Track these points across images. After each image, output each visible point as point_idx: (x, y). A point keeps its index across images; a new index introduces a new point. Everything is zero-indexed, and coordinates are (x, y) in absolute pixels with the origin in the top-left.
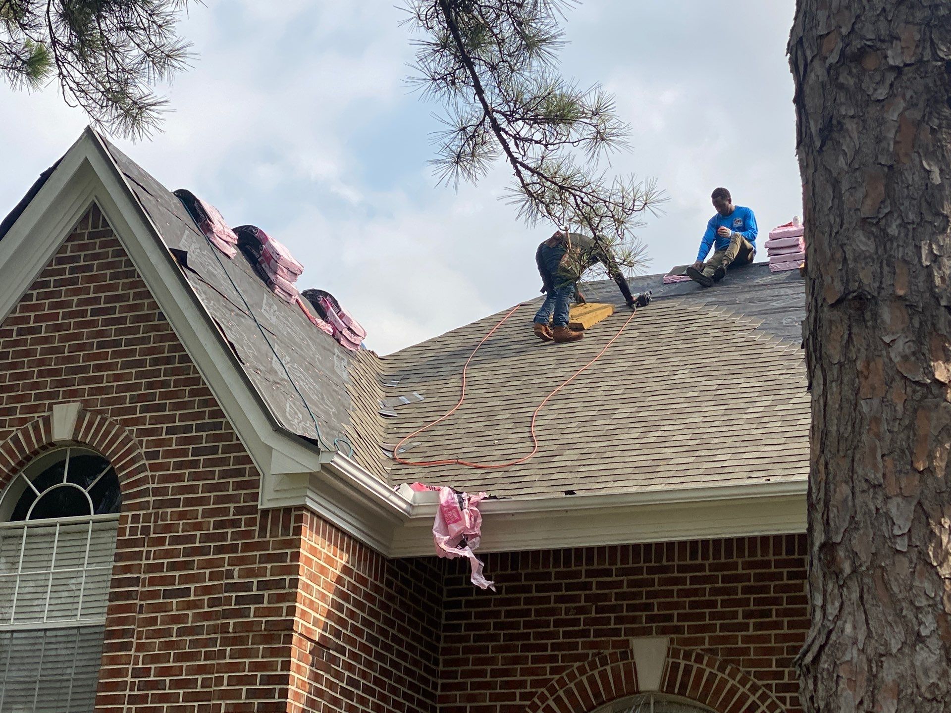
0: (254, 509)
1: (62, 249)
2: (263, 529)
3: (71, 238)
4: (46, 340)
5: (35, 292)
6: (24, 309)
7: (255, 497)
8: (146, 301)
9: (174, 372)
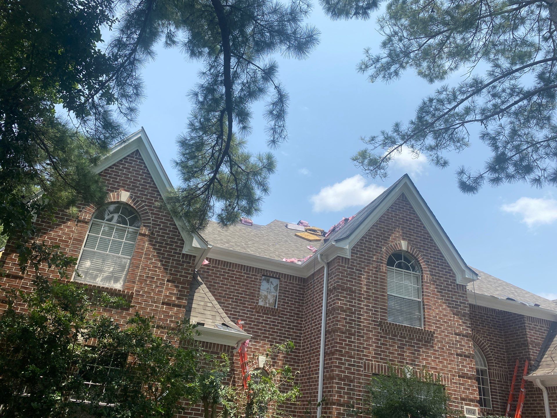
0: (454, 283)
1: (396, 201)
2: (458, 289)
3: (398, 199)
4: (395, 222)
5: (390, 209)
6: (388, 212)
7: (455, 280)
8: (420, 222)
9: (429, 242)
